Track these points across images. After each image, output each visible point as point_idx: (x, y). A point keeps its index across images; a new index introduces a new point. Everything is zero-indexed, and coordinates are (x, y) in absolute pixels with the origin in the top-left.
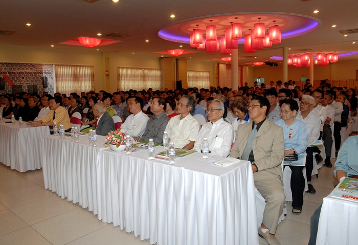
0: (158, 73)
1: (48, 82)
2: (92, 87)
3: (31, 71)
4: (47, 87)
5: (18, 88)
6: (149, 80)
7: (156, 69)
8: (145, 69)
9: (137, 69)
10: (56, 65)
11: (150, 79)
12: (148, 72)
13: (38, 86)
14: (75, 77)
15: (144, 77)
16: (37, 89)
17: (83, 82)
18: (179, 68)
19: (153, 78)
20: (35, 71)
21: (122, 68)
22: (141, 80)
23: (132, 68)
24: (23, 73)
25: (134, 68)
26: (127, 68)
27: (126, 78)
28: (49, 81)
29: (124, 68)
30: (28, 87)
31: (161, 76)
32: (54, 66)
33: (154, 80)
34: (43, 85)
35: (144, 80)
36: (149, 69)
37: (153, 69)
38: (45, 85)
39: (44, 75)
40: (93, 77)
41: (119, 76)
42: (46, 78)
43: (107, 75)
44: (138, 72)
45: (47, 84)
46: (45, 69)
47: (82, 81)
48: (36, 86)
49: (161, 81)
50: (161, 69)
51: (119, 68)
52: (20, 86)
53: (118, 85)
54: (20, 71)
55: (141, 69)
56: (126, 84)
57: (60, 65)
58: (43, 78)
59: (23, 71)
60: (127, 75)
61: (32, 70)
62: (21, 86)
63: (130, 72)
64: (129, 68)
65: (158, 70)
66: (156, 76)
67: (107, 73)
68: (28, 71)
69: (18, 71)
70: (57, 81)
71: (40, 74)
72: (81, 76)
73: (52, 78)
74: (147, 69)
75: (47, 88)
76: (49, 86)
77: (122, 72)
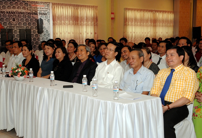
0: (171, 16)
1: (44, 26)
2: (95, 33)
3: (23, 11)
4: (42, 32)
5: (8, 32)
6: (160, 26)
7: (168, 12)
8: (156, 11)
9: (147, 11)
10: (53, 4)
11: (161, 24)
12: (160, 16)
13: (32, 31)
14: (76, 20)
15: (154, 22)
16: (30, 35)
17: (85, 27)
18: (197, 11)
19: (165, 22)
20: (29, 11)
21: (129, 9)
22: (151, 26)
23: (141, 10)
24: (14, 13)
25: (144, 10)
26: (135, 10)
27: (133, 23)
28: (45, 24)
29: (132, 9)
30: (20, 32)
31: (175, 21)
32: (51, 5)
33: (166, 26)
34: (38, 29)
35: (155, 26)
36: (160, 11)
37: (165, 12)
38: (40, 30)
39: (39, 17)
40: (95, 20)
41: (126, 20)
42: (41, 20)
43: (112, 19)
44: (148, 15)
45: (42, 29)
46: (41, 8)
47: (83, 25)
48: (30, 30)
49: (174, 27)
50: (174, 12)
51: (126, 9)
52: (10, 31)
53: (125, 32)
54: (10, 10)
55: (151, 11)
56: (134, 31)
57: (58, 4)
58: (38, 20)
59: (14, 10)
60: (136, 20)
61: (25, 9)
62: (12, 30)
63: (138, 15)
64: (138, 10)
65: (171, 12)
66: (168, 21)
67: (112, 16)
68: (20, 10)
69: (9, 10)
70: (54, 24)
71: (34, 16)
72: (82, 19)
73: (49, 21)
74: (158, 11)
75: (43, 34)
76: (44, 30)
77: (130, 14)
